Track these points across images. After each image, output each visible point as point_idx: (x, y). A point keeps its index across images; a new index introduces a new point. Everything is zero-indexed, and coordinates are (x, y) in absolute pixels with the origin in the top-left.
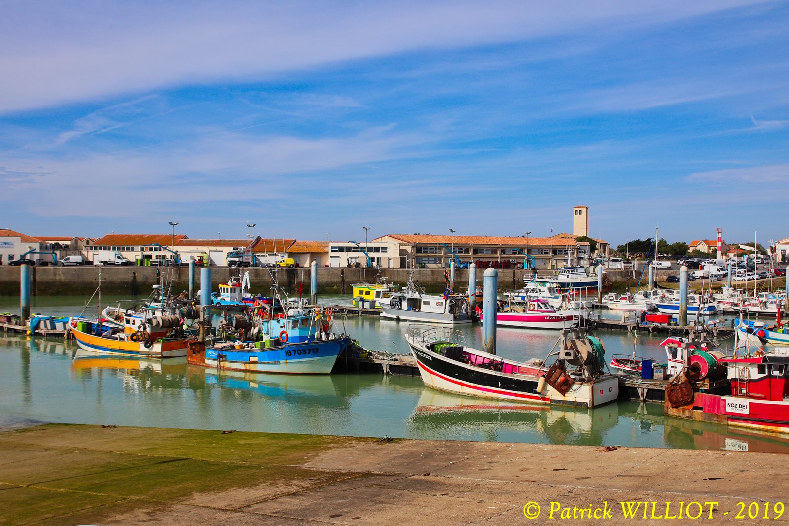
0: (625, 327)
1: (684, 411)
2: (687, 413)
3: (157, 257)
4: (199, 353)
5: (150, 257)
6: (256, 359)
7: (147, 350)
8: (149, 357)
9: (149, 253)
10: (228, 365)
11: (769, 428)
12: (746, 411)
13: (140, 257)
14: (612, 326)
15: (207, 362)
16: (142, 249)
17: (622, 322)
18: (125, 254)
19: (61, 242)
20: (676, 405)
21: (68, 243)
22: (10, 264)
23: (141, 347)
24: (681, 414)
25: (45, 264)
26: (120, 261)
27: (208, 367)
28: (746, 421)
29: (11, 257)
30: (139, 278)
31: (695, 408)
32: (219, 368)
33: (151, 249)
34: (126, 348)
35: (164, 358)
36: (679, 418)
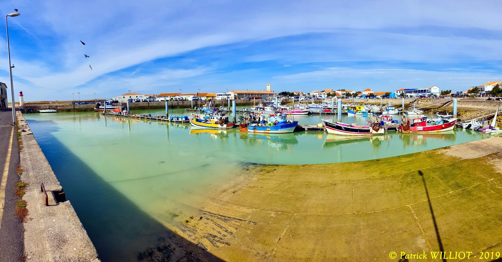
0: (319, 113)
1: (407, 131)
2: (408, 132)
3: (175, 99)
4: (245, 128)
5: (173, 99)
6: (270, 129)
7: (221, 127)
8: (222, 129)
9: (172, 98)
10: (258, 131)
11: (427, 132)
12: (422, 129)
13: (170, 99)
14: (316, 113)
15: (249, 130)
16: (170, 97)
17: (318, 112)
18: (166, 98)
19: (151, 96)
20: (405, 130)
21: (152, 96)
22: (142, 102)
23: (219, 126)
24: (407, 132)
25: (151, 101)
26: (165, 100)
27: (249, 132)
28: (422, 131)
29: (142, 100)
30: (173, 104)
31: (410, 130)
32: (254, 132)
33: (172, 97)
34: (213, 126)
35: (227, 129)
36: (406, 133)
